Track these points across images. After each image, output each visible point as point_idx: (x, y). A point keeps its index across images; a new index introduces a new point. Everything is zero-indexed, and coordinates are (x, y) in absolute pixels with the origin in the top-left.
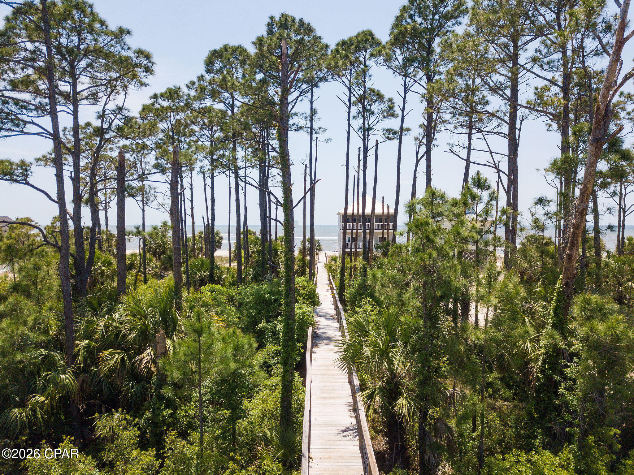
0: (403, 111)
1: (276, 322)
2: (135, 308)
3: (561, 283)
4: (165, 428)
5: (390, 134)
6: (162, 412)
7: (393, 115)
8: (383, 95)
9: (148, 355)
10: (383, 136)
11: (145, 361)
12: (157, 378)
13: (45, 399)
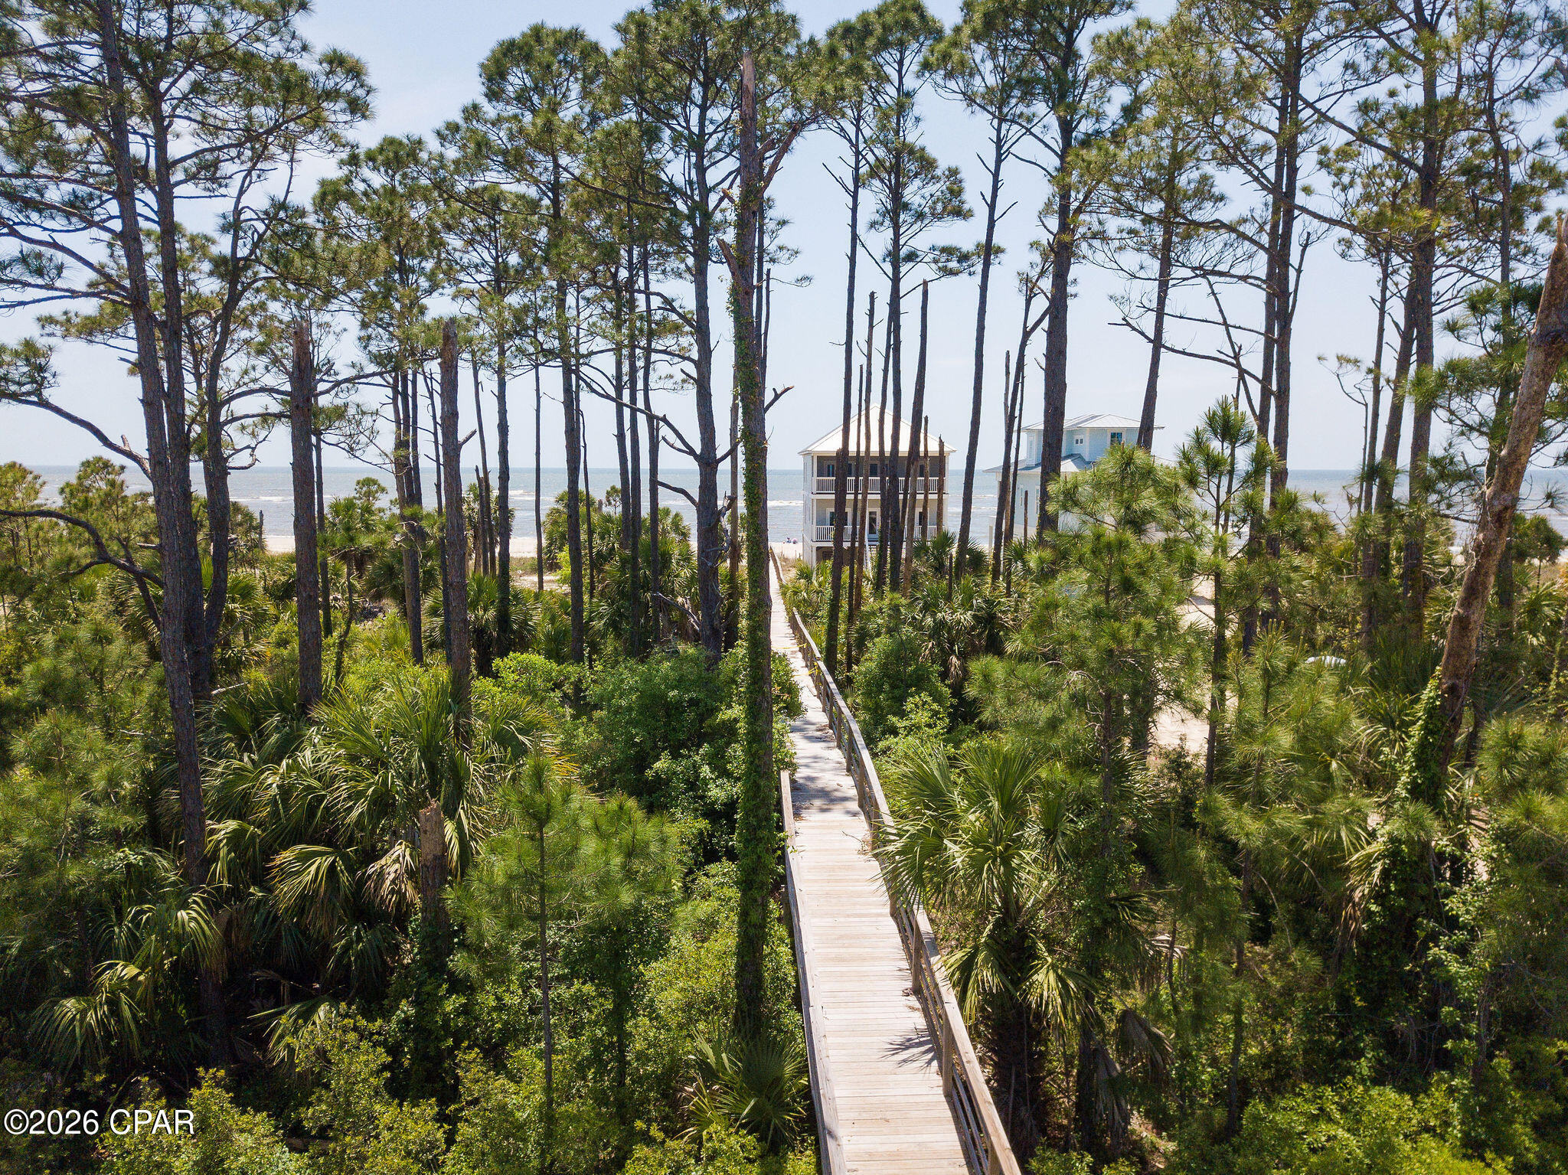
0: (992, 207)
1: (697, 758)
2: (357, 741)
3: (1438, 688)
4: (450, 1042)
5: (952, 259)
6: (441, 1006)
7: (960, 213)
8: (935, 161)
9: (397, 860)
10: (933, 266)
11: (392, 876)
12: (424, 918)
13: (137, 971)
